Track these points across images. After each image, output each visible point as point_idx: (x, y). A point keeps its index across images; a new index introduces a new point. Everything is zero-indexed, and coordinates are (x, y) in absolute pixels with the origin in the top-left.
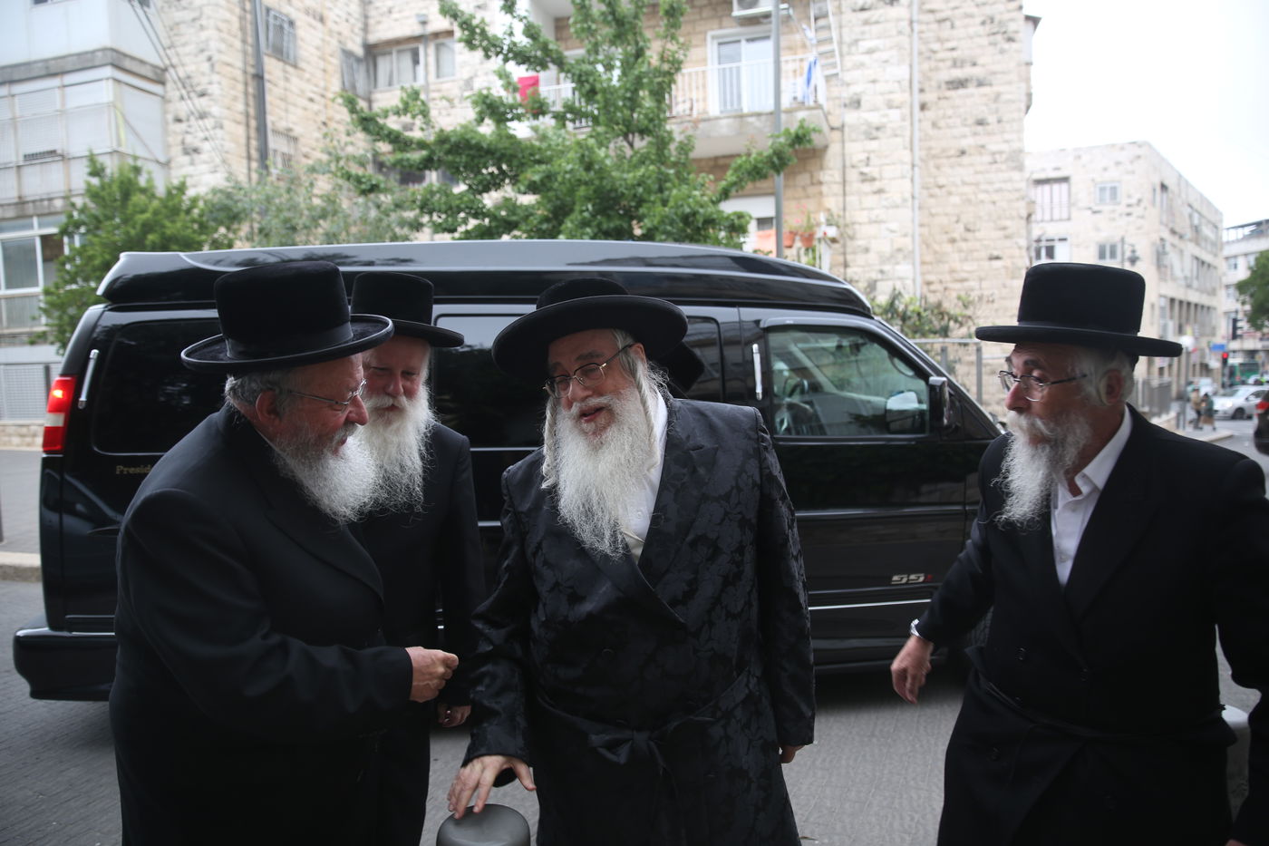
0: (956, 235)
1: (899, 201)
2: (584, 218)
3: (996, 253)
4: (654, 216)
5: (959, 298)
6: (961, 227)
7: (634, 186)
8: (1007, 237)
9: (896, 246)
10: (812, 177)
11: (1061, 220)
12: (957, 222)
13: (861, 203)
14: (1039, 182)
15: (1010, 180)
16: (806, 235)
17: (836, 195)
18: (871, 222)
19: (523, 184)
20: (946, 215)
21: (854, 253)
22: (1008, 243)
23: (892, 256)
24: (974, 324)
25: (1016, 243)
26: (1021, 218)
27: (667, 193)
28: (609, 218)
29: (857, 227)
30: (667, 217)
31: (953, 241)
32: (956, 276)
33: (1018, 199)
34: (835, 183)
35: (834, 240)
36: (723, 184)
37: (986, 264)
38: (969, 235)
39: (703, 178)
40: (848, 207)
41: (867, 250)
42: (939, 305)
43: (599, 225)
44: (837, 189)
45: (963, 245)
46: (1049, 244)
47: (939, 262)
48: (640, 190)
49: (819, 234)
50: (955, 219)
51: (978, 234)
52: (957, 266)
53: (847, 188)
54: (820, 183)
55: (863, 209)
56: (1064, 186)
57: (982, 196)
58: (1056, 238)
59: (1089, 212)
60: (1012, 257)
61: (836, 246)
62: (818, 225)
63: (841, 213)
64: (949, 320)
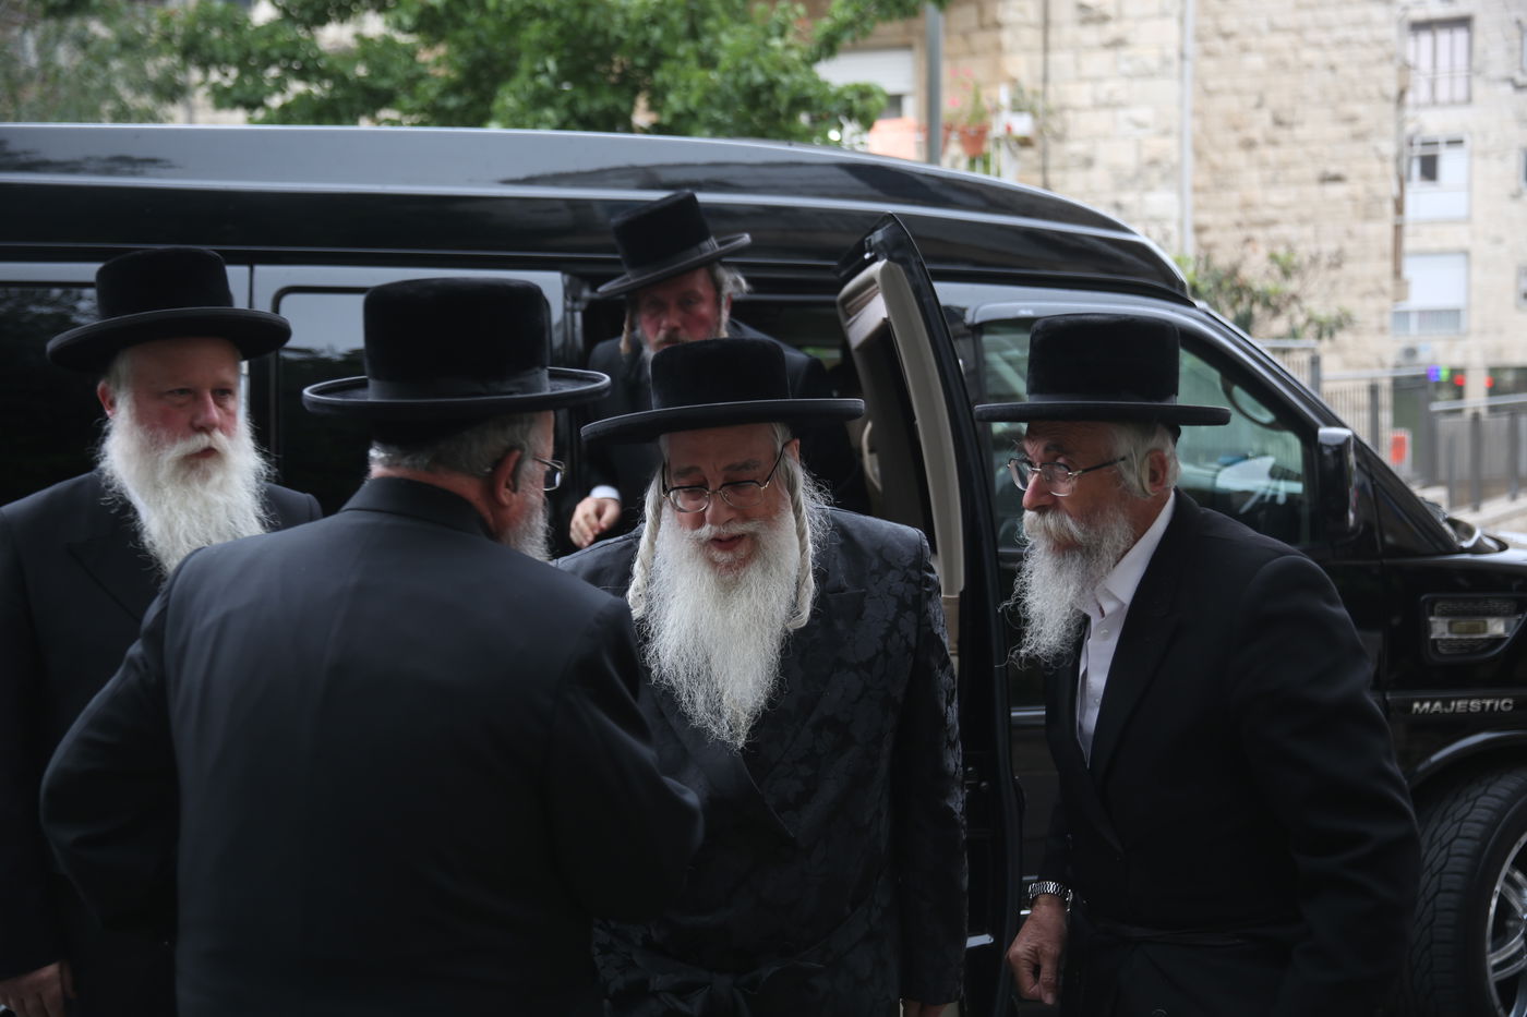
0: (1256, 133)
1: (1154, 64)
2: (540, 88)
3: (1333, 169)
4: (688, 88)
5: (1273, 258)
6: (1265, 117)
7: (642, 24)
8: (1359, 137)
9: (1147, 154)
10: (981, 12)
11: (1453, 103)
12: (1259, 106)
13: (1078, 66)
14: (1419, 27)
15: (1367, 22)
16: (972, 131)
17: (1028, 50)
18: (1099, 105)
19: (408, 13)
20: (1238, 92)
21: (1064, 168)
22: (1358, 149)
23: (1138, 175)
24: (1302, 310)
25: (1376, 149)
26: (1386, 98)
27: (707, 41)
28: (592, 90)
29: (1070, 115)
30: (717, 90)
31: (1249, 145)
32: (1255, 215)
33: (1380, 61)
34: (1030, 25)
35: (1025, 142)
36: (825, 24)
37: (1314, 191)
38: (1282, 134)
39: (784, 11)
40: (1053, 75)
41: (1088, 163)
42: (1233, 272)
43: (571, 104)
44: (1032, 37)
45: (1270, 154)
46: (1428, 151)
47: (1221, 186)
48: (657, 33)
49: (997, 129)
50: (1253, 100)
51: (1299, 132)
52: (1257, 194)
53: (1053, 37)
54: (998, 26)
55: (1081, 79)
56: (1460, 36)
57: (1309, 55)
58: (1442, 139)
59: (1508, 89)
60: (1366, 177)
61: (1028, 153)
62: (997, 110)
63: (1039, 87)
64: (1252, 302)
